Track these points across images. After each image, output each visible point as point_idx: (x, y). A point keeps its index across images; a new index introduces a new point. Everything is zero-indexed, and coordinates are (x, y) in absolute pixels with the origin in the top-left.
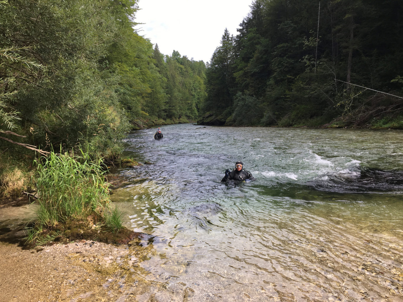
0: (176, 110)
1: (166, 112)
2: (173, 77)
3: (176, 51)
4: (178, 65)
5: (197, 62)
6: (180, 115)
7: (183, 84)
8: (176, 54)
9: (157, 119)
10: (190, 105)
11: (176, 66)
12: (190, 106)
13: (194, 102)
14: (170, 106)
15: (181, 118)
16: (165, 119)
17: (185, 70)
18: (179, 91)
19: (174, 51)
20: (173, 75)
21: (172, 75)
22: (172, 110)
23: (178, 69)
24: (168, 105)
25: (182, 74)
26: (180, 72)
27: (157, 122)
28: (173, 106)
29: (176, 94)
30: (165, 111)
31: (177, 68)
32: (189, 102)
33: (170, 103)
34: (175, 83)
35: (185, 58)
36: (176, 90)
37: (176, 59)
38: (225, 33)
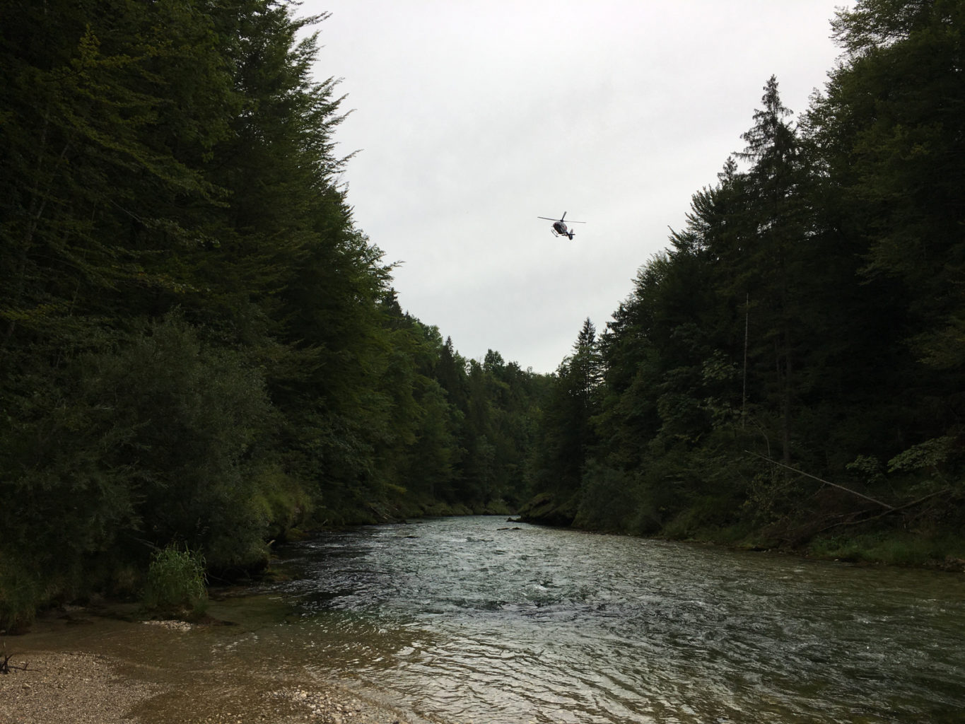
0: (479, 483)
1: (455, 486)
2: (480, 409)
3: (494, 351)
4: (496, 381)
5: (540, 376)
6: (488, 495)
7: (505, 426)
8: (493, 358)
9: (434, 503)
10: (515, 472)
11: (492, 385)
12: (515, 475)
14: (464, 475)
15: (490, 502)
16: (450, 503)
17: (511, 394)
18: (491, 441)
19: (490, 351)
20: (480, 404)
21: (477, 405)
22: (469, 484)
23: (494, 391)
24: (462, 471)
25: (503, 401)
26: (499, 398)
27: (431, 508)
28: (473, 475)
29: (484, 447)
30: (454, 483)
31: (494, 388)
32: (514, 466)
33: (467, 468)
34: (482, 422)
35: (513, 367)
36: (483, 438)
37: (494, 369)
38: (585, 327)
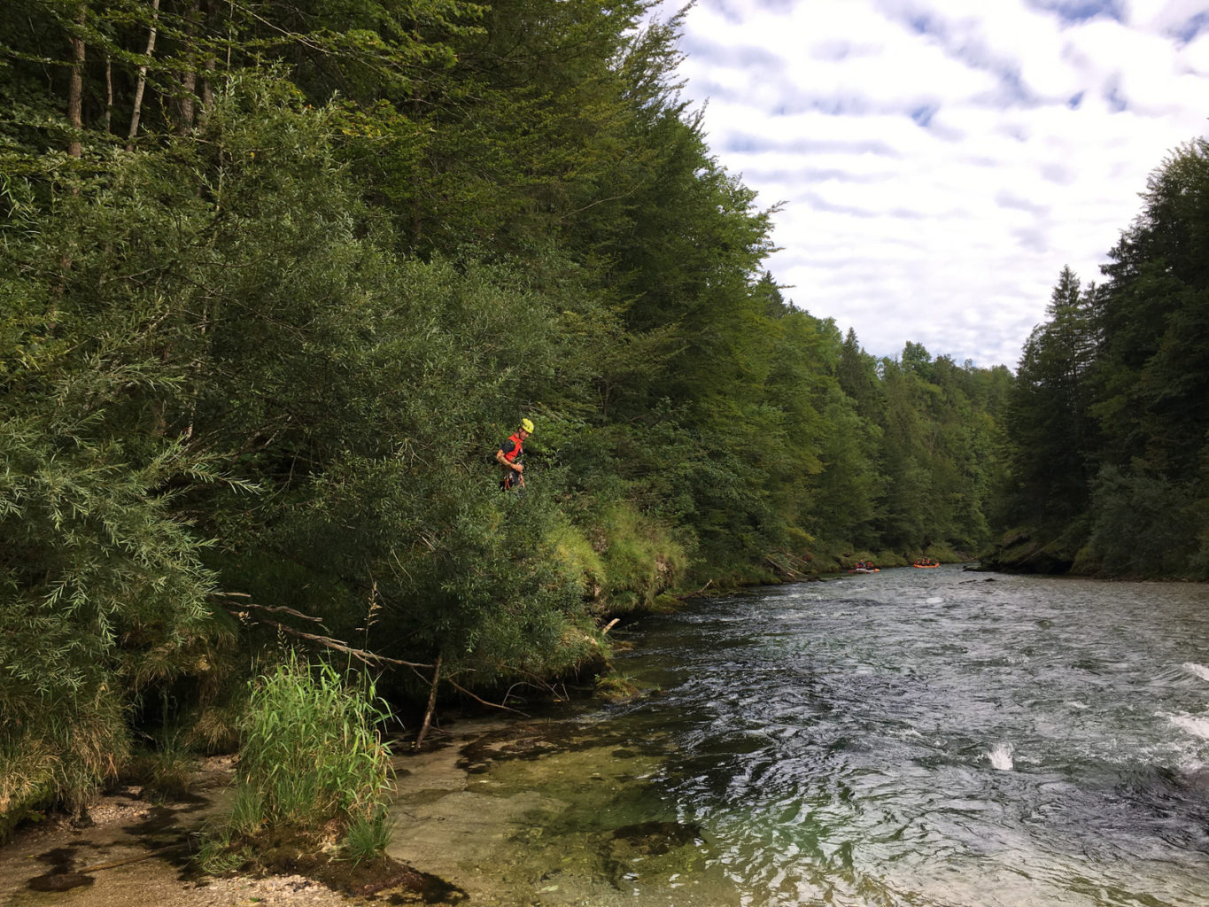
0: (912, 522)
1: (879, 528)
2: (904, 422)
3: (914, 342)
4: (920, 383)
5: (984, 371)
6: (926, 537)
7: (940, 443)
8: (914, 352)
9: (853, 551)
10: (961, 504)
11: (916, 390)
12: (962, 508)
13: (977, 495)
14: (891, 512)
15: (930, 548)
16: (875, 550)
17: (945, 399)
18: (924, 464)
19: (909, 344)
20: (903, 415)
21: (899, 417)
22: (898, 524)
23: (920, 398)
24: (886, 507)
25: (934, 410)
26: (928, 407)
27: (849, 559)
28: (903, 511)
29: (913, 472)
30: (876, 524)
31: (919, 393)
32: (959, 496)
33: (894, 502)
34: (908, 438)
35: (944, 362)
36: (912, 460)
37: (917, 368)
38: (1062, 281)
